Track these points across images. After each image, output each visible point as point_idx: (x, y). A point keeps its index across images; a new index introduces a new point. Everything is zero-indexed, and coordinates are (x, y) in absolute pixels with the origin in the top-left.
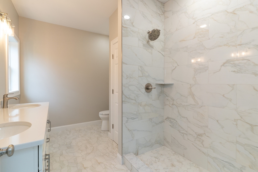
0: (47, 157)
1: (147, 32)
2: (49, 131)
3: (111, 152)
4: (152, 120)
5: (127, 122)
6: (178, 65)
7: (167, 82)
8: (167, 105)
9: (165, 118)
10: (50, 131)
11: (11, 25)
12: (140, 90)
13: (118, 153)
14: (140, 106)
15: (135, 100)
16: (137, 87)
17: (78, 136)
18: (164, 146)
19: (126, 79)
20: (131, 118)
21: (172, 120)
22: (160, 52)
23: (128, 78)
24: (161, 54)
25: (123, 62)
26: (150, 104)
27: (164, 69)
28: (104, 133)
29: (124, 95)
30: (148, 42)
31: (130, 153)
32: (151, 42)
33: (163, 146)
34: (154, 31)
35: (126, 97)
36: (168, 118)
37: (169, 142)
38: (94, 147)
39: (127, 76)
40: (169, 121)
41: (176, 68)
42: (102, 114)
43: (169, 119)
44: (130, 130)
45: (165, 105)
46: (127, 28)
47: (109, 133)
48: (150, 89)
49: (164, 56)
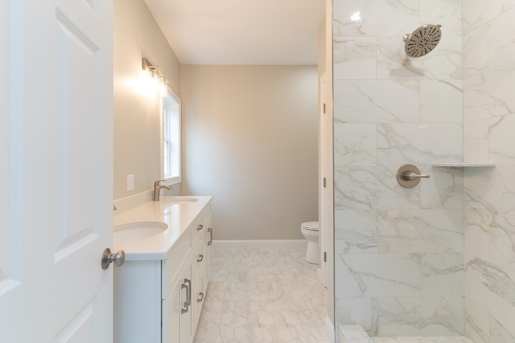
0: (187, 284)
1: (404, 38)
2: (208, 245)
3: (316, 310)
4: (420, 259)
5: (346, 251)
6: (510, 112)
7: (471, 161)
8: (474, 224)
9: (469, 261)
10: (210, 244)
11: (164, 80)
12: (381, 181)
13: (327, 316)
14: (384, 218)
15: (367, 204)
16: (372, 174)
17: (261, 263)
18: (463, 338)
19: (344, 155)
20: (358, 245)
21: (489, 269)
22: (447, 83)
23: (348, 152)
24: (452, 87)
25: (335, 120)
26: (415, 218)
27: (462, 127)
28: (310, 268)
29: (338, 190)
30: (406, 63)
31: (354, 324)
32: (416, 62)
33: (462, 335)
34: (420, 32)
35: (345, 196)
36: (476, 262)
37: (481, 330)
38: (283, 291)
39: (346, 149)
40: (481, 269)
41: (501, 120)
42: (306, 227)
43: (483, 266)
44: (356, 273)
45: (468, 223)
46: (346, 42)
47: (318, 269)
48: (411, 178)
49: (462, 91)
